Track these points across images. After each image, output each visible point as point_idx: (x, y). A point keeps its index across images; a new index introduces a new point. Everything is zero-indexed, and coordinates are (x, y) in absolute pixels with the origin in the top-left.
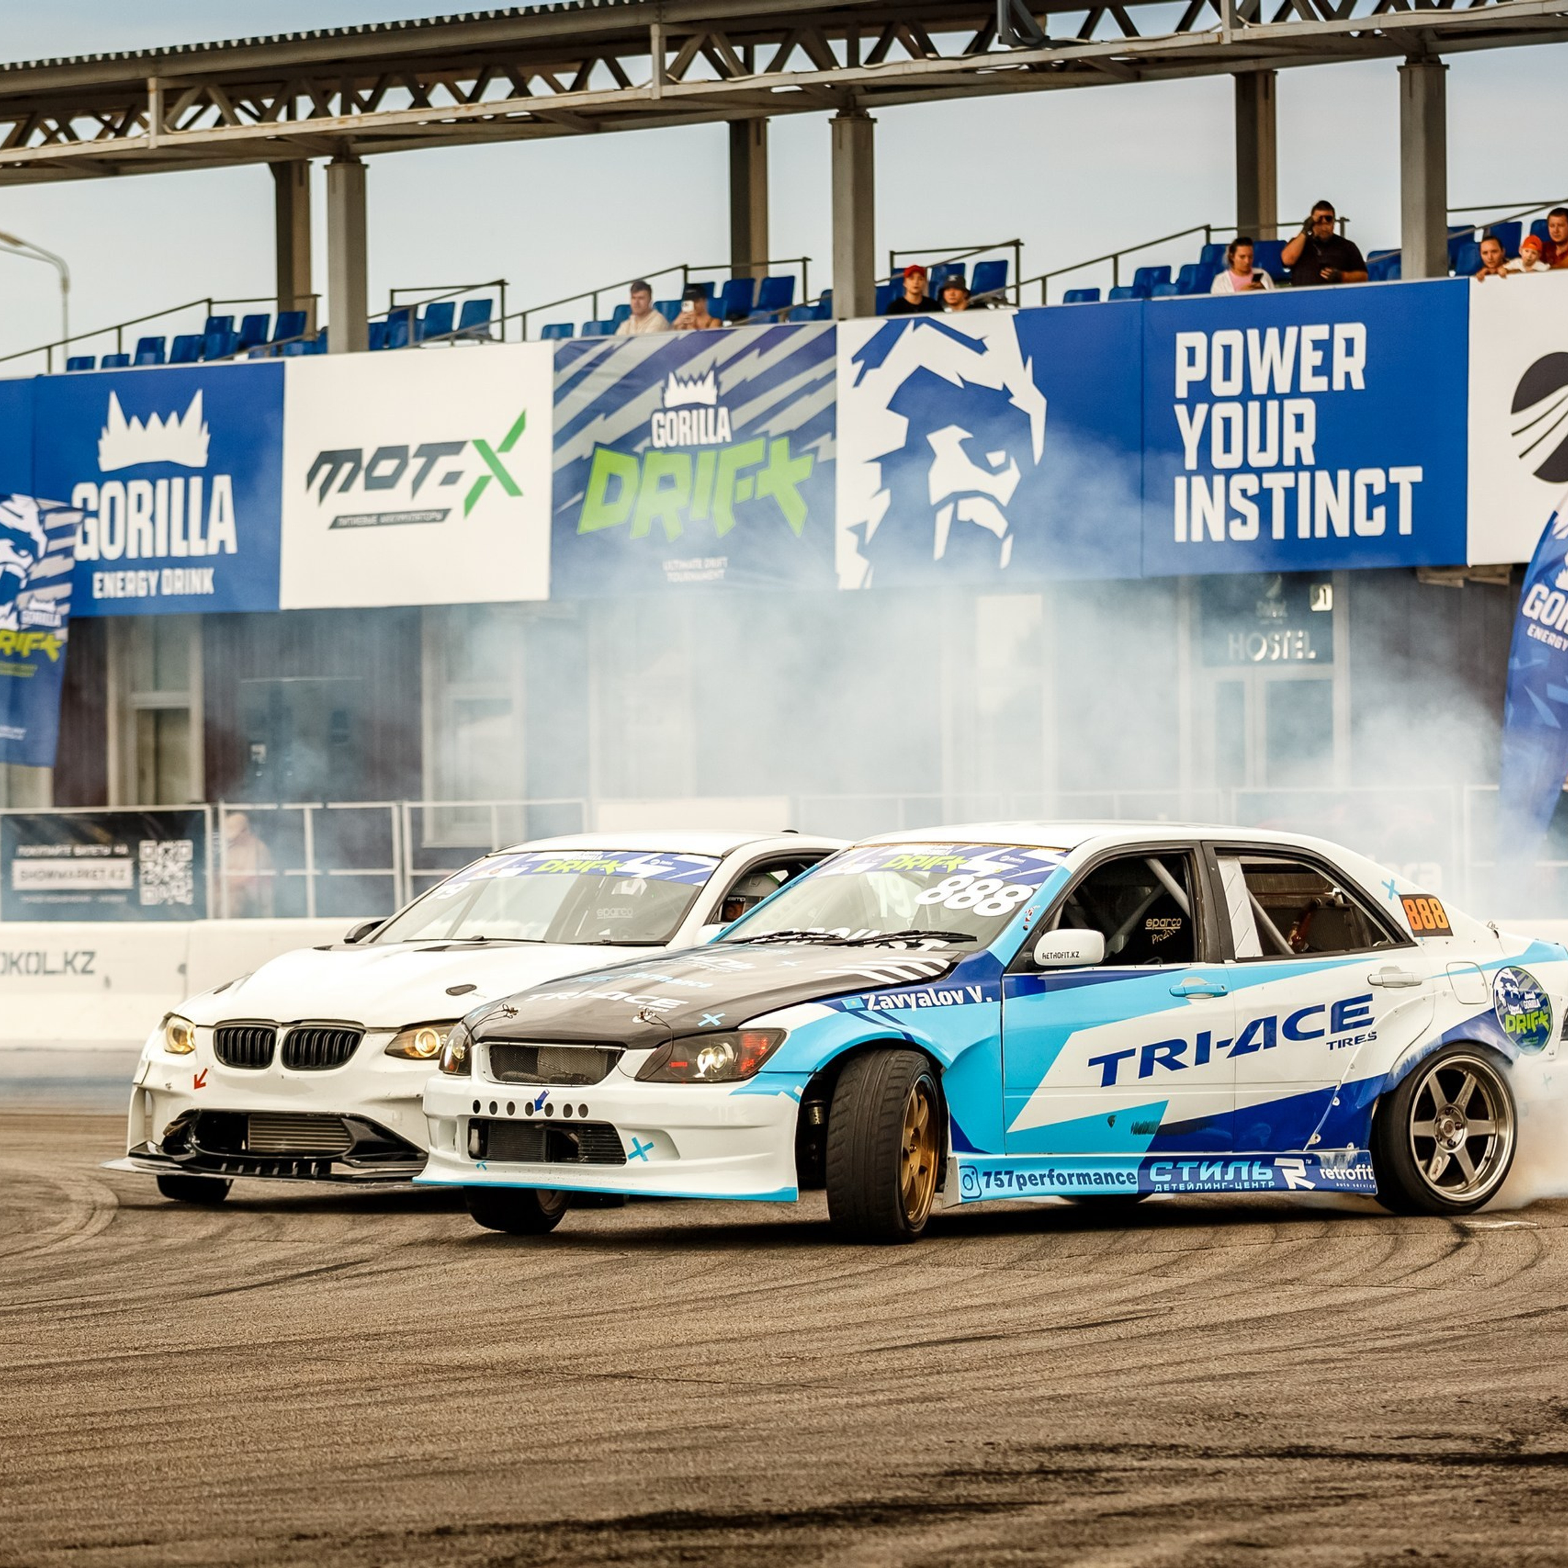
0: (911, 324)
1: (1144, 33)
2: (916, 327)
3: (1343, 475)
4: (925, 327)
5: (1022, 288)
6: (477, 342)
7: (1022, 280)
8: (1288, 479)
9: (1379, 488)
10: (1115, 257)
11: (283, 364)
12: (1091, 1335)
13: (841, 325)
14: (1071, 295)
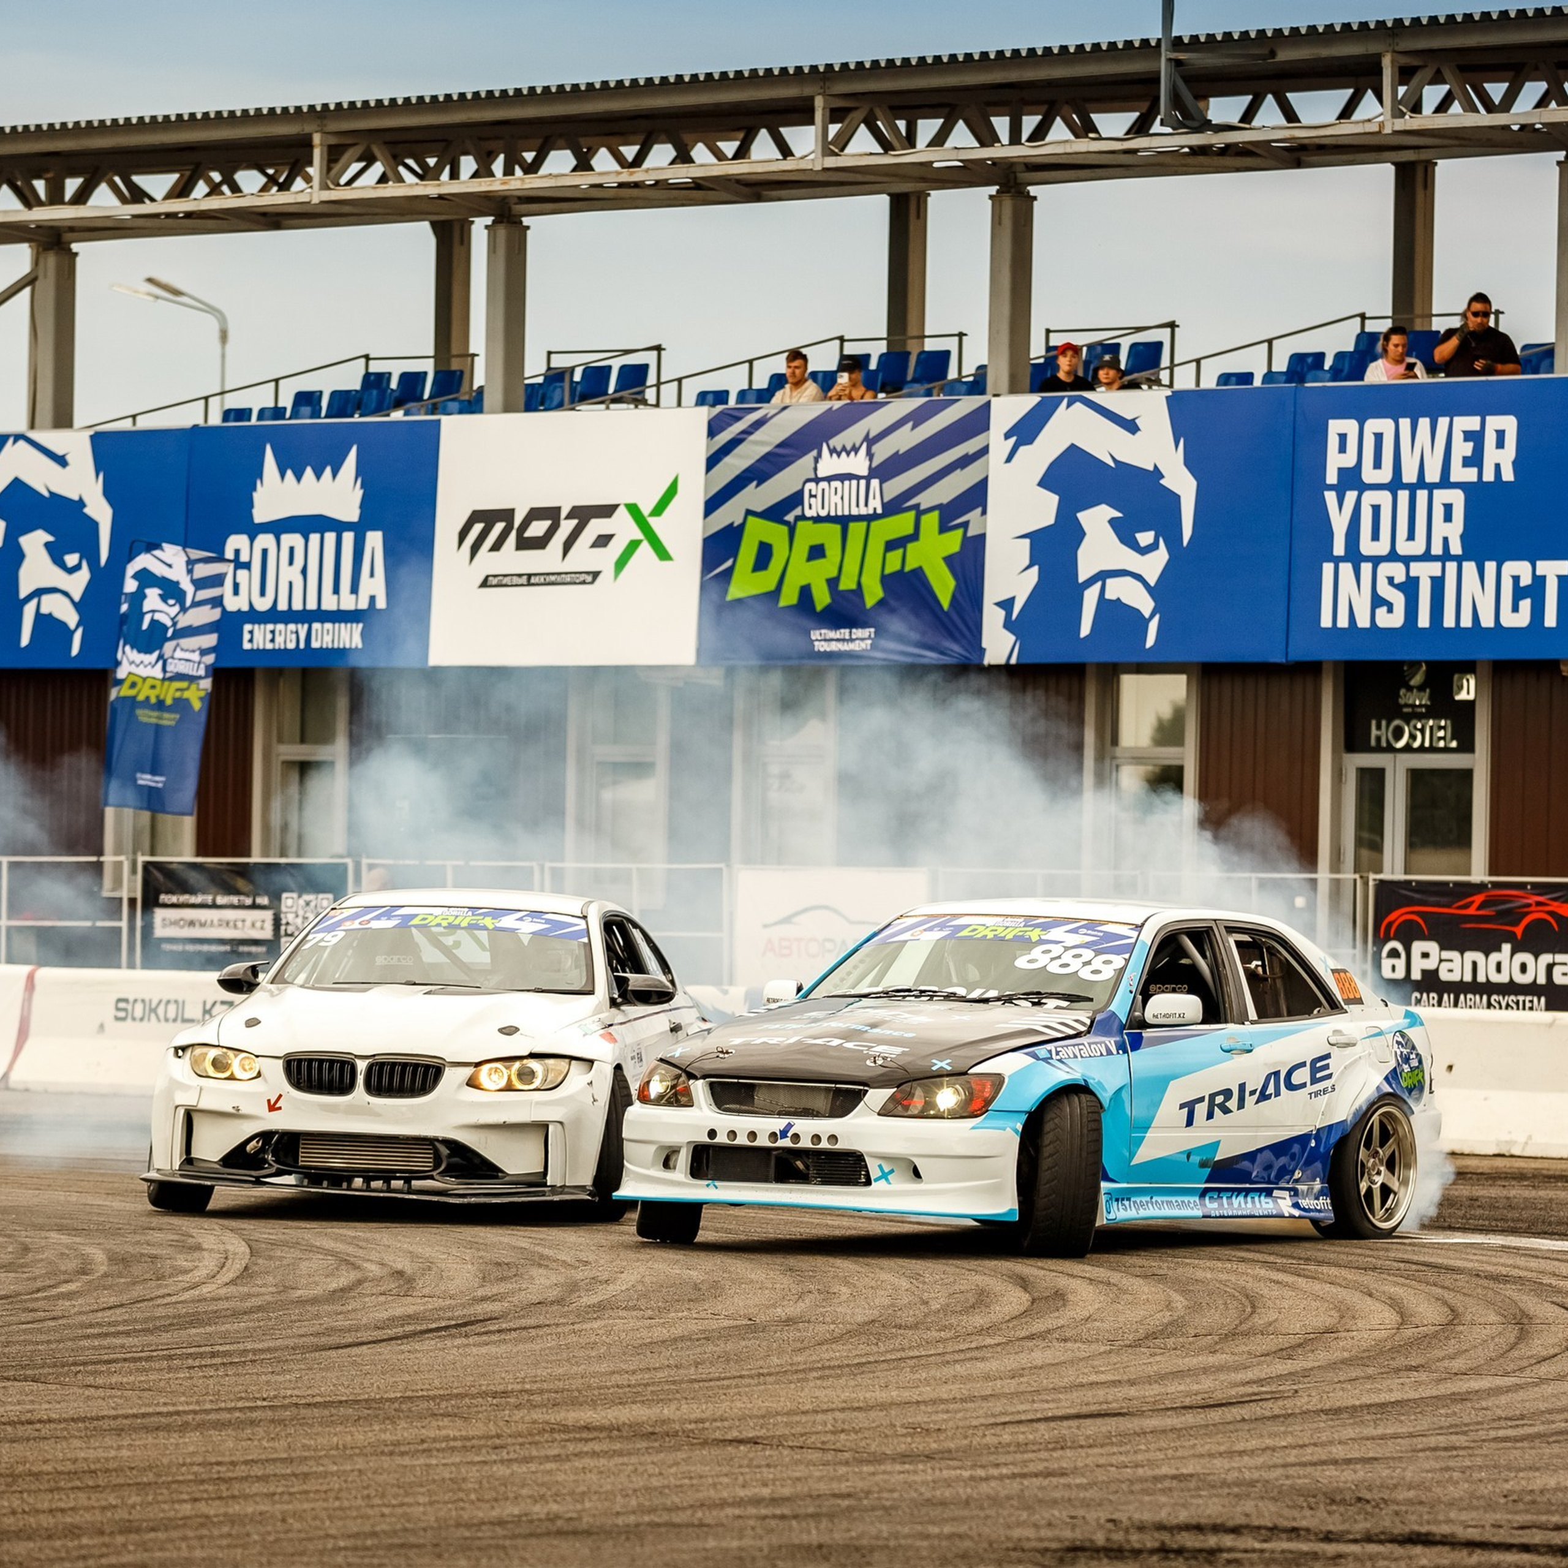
0: (1065, 401)
1: (1305, 120)
2: (1069, 406)
3: (1490, 567)
4: (1078, 405)
5: (1176, 369)
6: (632, 406)
7: (1176, 362)
8: (1435, 568)
9: (1526, 581)
10: (1270, 342)
11: (439, 421)
12: (1215, 1415)
13: (994, 400)
14: (1225, 379)
